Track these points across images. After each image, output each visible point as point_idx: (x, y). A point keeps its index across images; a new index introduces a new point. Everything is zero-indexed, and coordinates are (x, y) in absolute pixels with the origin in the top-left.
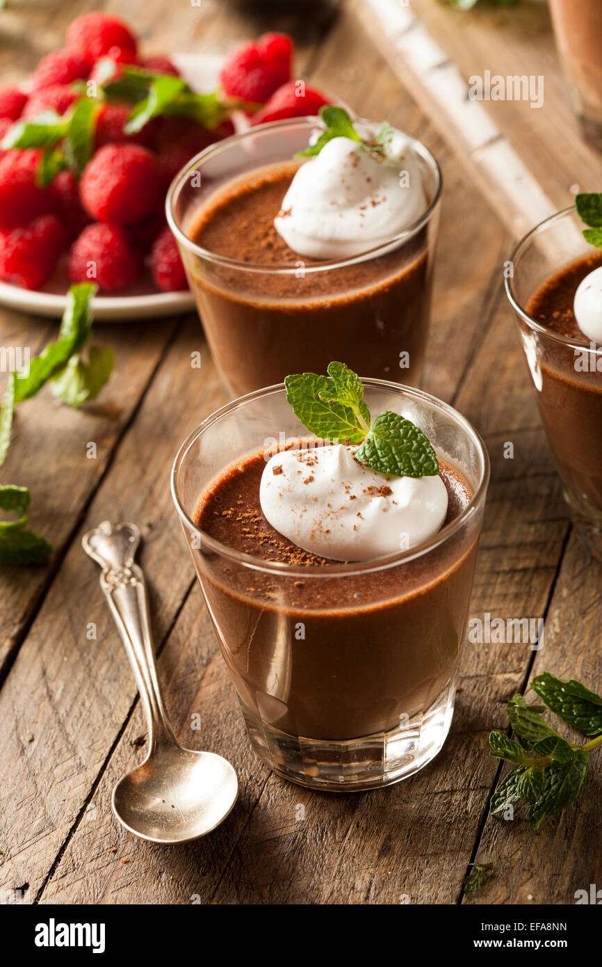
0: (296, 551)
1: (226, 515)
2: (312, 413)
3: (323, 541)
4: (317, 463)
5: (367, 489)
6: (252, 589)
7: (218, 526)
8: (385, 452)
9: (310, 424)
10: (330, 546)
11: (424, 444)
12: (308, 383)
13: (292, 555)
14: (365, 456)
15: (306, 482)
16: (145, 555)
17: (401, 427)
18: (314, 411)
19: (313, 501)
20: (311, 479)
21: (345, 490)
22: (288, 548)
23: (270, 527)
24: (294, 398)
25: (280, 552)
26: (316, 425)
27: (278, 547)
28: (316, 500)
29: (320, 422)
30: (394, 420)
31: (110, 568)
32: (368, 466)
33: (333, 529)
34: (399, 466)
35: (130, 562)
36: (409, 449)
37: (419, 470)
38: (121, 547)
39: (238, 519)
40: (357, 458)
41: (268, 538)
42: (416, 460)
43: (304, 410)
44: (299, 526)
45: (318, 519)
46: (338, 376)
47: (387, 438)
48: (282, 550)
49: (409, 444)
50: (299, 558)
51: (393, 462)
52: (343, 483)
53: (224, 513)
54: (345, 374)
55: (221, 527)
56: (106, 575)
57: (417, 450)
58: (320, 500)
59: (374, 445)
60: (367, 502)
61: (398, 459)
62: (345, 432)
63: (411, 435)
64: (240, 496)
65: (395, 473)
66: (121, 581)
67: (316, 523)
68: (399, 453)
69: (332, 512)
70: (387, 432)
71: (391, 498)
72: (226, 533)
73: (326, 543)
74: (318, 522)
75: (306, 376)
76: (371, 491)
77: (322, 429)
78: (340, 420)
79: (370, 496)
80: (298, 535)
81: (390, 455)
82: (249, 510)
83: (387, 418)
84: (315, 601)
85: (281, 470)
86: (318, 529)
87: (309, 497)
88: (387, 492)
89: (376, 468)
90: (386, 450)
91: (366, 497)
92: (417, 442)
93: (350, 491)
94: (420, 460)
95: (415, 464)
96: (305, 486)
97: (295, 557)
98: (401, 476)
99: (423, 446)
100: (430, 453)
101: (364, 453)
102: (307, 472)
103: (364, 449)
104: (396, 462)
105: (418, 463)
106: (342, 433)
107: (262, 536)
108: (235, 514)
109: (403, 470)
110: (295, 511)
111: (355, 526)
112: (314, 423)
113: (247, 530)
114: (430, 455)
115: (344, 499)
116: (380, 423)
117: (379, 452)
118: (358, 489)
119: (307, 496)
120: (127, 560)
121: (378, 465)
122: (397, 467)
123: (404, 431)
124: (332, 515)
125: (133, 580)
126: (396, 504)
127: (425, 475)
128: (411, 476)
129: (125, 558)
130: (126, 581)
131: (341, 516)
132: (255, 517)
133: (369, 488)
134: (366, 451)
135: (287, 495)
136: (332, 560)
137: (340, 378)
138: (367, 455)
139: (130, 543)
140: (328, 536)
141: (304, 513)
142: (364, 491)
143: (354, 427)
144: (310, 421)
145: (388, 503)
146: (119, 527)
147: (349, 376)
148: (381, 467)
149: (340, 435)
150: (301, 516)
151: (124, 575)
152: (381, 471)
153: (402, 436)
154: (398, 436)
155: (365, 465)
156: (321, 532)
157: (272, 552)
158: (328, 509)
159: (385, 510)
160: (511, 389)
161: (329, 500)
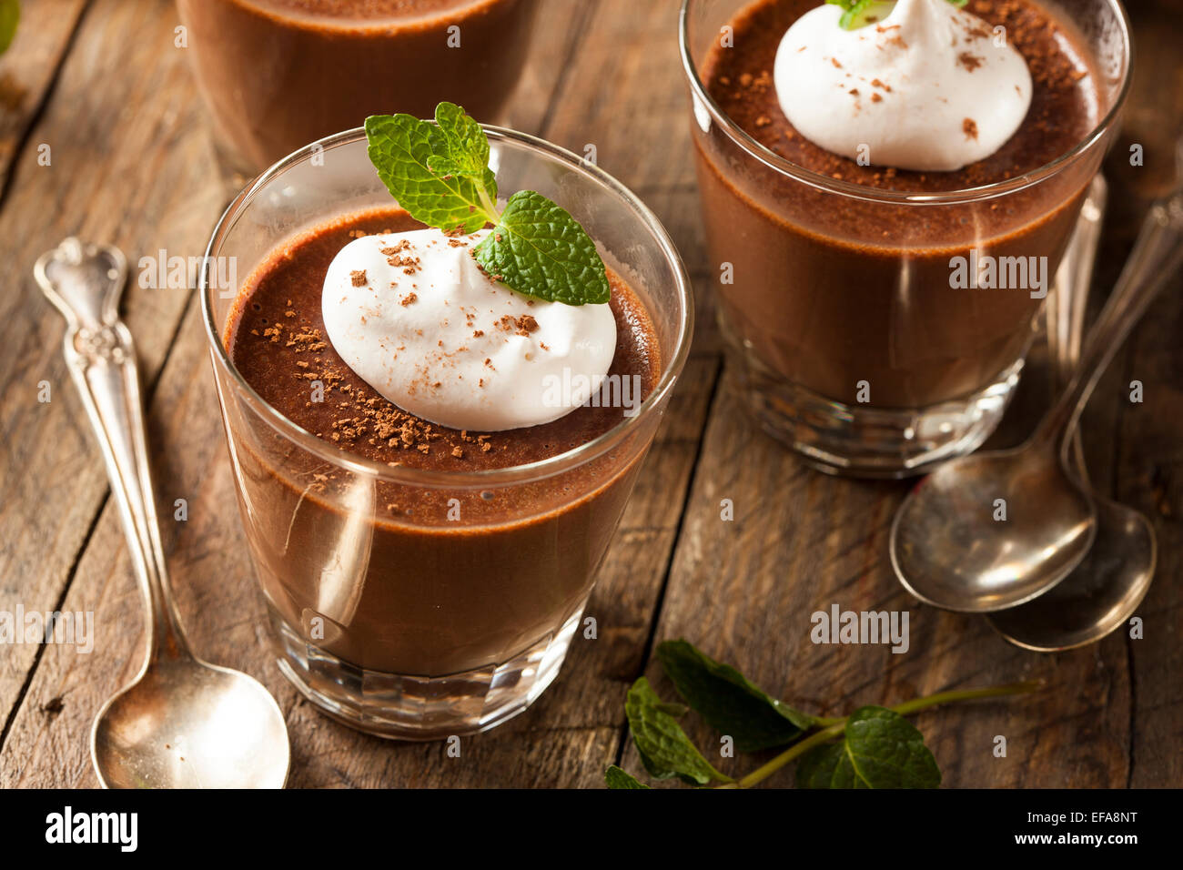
0: (385, 406)
1: (270, 337)
2: (406, 178)
3: (429, 399)
4: (420, 269)
5: (500, 321)
6: (323, 477)
7: (259, 356)
8: (527, 260)
9: (405, 197)
10: (440, 407)
11: (587, 250)
12: (401, 129)
13: (379, 415)
14: (495, 263)
15: (405, 303)
16: (133, 306)
17: (550, 218)
18: (410, 177)
19: (415, 336)
20: (412, 299)
21: (467, 321)
22: (371, 401)
23: (339, 361)
24: (379, 152)
25: (359, 407)
26: (412, 199)
27: (355, 398)
28: (420, 333)
29: (420, 194)
30: (539, 207)
31: (81, 326)
32: (501, 281)
33: (446, 382)
34: (549, 285)
35: (111, 315)
36: (563, 256)
37: (579, 294)
38: (97, 288)
39: (289, 344)
40: (483, 264)
41: (338, 381)
42: (574, 275)
43: (395, 173)
44: (392, 371)
45: (423, 364)
46: (450, 127)
47: (529, 236)
48: (361, 404)
49: (563, 249)
50: (389, 421)
51: (538, 276)
52: (463, 309)
53: (267, 332)
54: (461, 123)
55: (263, 357)
56: (76, 336)
57: (575, 260)
58: (426, 334)
59: (510, 248)
60: (500, 344)
61: (546, 273)
62: (457, 211)
63: (567, 235)
64: (290, 302)
65: (543, 295)
66: (99, 351)
67: (419, 371)
68: (548, 262)
69: (446, 355)
70: (530, 225)
71: (537, 337)
72: (272, 368)
73: (434, 402)
74: (423, 370)
75: (396, 119)
76: (507, 324)
77: (421, 206)
78: (450, 192)
79: (504, 332)
80: (388, 385)
81: (535, 264)
82: (305, 328)
83: (529, 202)
84: (422, 503)
85: (365, 279)
86: (422, 380)
87: (410, 328)
88: (529, 326)
89: (513, 285)
90: (528, 256)
91: (498, 334)
92: (576, 246)
93: (474, 322)
94: (581, 276)
95: (574, 283)
96: (403, 308)
97: (383, 417)
98: (552, 301)
99: (584, 252)
100: (596, 265)
101: (493, 258)
102: (406, 284)
103: (494, 252)
104: (544, 277)
105: (578, 281)
106: (453, 213)
107: (330, 378)
108: (284, 335)
109: (555, 291)
110: (386, 347)
111: (481, 381)
112: (411, 195)
113: (305, 365)
114: (596, 269)
115: (463, 336)
116: (518, 210)
117: (518, 259)
118: (485, 322)
119: (406, 326)
120: (106, 312)
121: (517, 281)
123: (555, 227)
124: (445, 360)
125: (118, 353)
126: (546, 349)
127: (590, 302)
128: (568, 303)
129: (104, 309)
130: (106, 351)
131: (459, 362)
132: (316, 341)
133: (503, 320)
134: (497, 255)
135: (372, 321)
136: (441, 427)
137: (454, 131)
138: (498, 261)
139: (109, 280)
140: (438, 392)
141: (401, 352)
142: (496, 324)
143: (470, 204)
144: (404, 193)
145: (534, 346)
146: (93, 252)
147: (468, 127)
148: (520, 285)
149: (449, 215)
150: (396, 357)
151: (104, 341)
152: (521, 291)
153: (552, 234)
154: (545, 233)
155: (497, 280)
156: (427, 384)
157: (347, 407)
158: (439, 350)
159: (528, 357)
160: (632, 114)
161: (441, 335)
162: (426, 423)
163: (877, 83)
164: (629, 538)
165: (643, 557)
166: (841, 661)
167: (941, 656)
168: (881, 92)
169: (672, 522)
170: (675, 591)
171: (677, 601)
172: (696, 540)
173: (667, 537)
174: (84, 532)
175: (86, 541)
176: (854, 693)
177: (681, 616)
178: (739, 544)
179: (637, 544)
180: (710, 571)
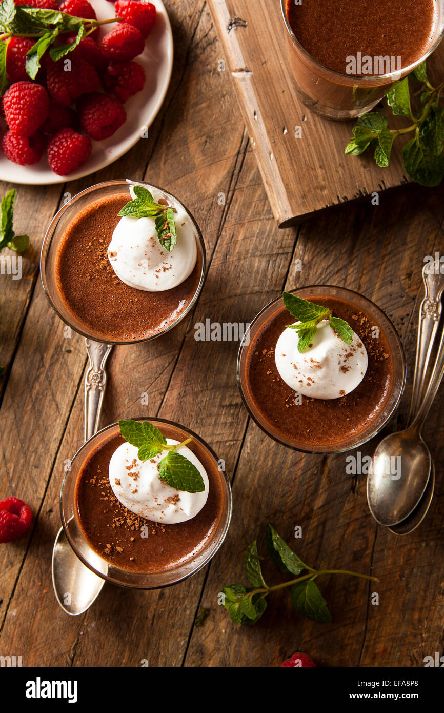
1: (92, 483)
4: (139, 478)
7: (88, 491)
8: (176, 477)
15: (133, 493)
17: (185, 463)
20: (136, 491)
21: (154, 500)
24: (124, 431)
28: (139, 502)
36: (189, 476)
37: (194, 489)
39: (98, 485)
50: (132, 518)
51: (180, 482)
52: (153, 495)
53: (91, 481)
55: (90, 492)
57: (193, 477)
58: (141, 502)
59: (170, 472)
60: (166, 506)
61: (183, 481)
63: (190, 468)
64: (99, 466)
65: (181, 489)
68: (183, 478)
70: (177, 464)
71: (179, 504)
76: (169, 500)
79: (168, 503)
81: (179, 478)
82: (104, 477)
85: (120, 483)
88: (176, 499)
89: (171, 485)
92: (194, 472)
93: (157, 500)
94: (195, 483)
95: (192, 485)
96: (133, 495)
98: (185, 491)
99: (197, 475)
100: (201, 479)
101: (164, 474)
102: (134, 484)
107: (112, 499)
108: (97, 482)
109: (186, 488)
111: (160, 517)
115: (154, 504)
116: (173, 459)
117: (173, 476)
118: (161, 500)
119: (134, 500)
122: (182, 486)
123: (187, 466)
124: (148, 510)
126: (182, 509)
127: (198, 492)
128: (190, 492)
131: (153, 511)
132: (108, 483)
133: (168, 498)
134: (166, 474)
136: (149, 520)
138: (166, 477)
142: (165, 500)
145: (178, 508)
148: (174, 484)
152: (173, 487)
154: (183, 467)
155: (166, 482)
157: (118, 512)
158: (146, 507)
159: (176, 511)
161: (146, 503)
162: (144, 519)
163: (309, 379)
164: (227, 444)
165: (231, 451)
166: (291, 495)
167: (322, 493)
168: (310, 382)
169: (241, 438)
170: (241, 466)
171: (241, 469)
172: (248, 444)
173: (240, 443)
174: (58, 445)
175: (59, 448)
176: (293, 508)
177: (242, 476)
178: (262, 447)
179: (230, 446)
180: (252, 457)
